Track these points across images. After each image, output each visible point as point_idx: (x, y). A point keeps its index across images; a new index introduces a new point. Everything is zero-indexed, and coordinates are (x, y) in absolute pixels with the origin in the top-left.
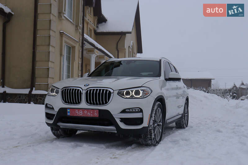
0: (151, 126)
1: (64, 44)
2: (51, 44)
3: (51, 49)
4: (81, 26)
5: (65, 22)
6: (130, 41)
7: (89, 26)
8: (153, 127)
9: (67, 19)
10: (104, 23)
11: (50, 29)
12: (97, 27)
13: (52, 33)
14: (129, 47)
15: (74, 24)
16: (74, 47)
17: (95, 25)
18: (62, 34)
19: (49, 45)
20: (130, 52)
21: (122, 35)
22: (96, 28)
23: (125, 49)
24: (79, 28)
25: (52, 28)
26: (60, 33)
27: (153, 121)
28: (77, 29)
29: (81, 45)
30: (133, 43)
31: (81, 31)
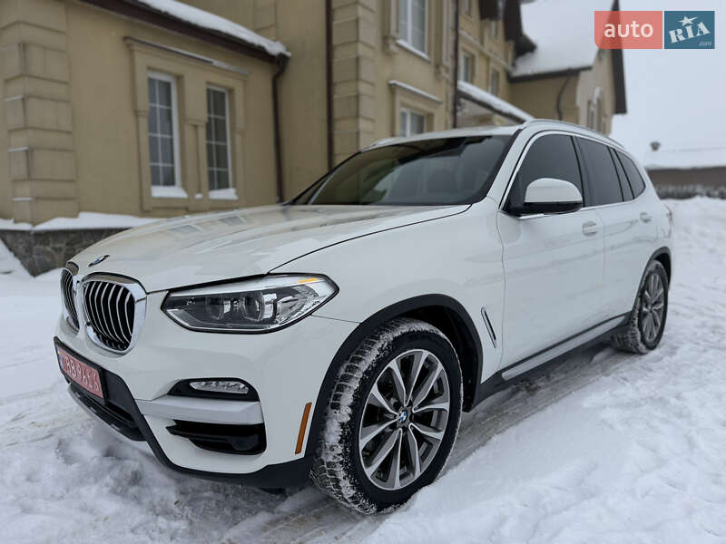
0: (332, 448)
1: (399, 110)
2: (363, 112)
3: (363, 125)
4: (449, 63)
5: (401, 59)
6: (593, 89)
7: (492, 65)
8: (344, 454)
9: (407, 51)
10: (529, 55)
11: (357, 79)
12: (514, 65)
13: (363, 88)
14: (590, 103)
15: (429, 62)
16: (430, 116)
17: (506, 60)
18: (392, 89)
19: (357, 116)
20: (593, 114)
21: (570, 75)
22: (509, 67)
23: (577, 109)
24: (443, 70)
25: (363, 75)
26: (390, 85)
27: (342, 425)
28: (437, 73)
29: (450, 107)
30: (601, 93)
31: (449, 76)
